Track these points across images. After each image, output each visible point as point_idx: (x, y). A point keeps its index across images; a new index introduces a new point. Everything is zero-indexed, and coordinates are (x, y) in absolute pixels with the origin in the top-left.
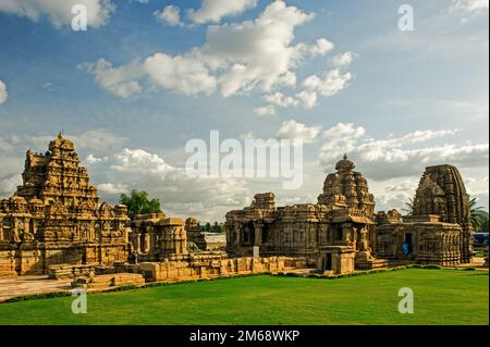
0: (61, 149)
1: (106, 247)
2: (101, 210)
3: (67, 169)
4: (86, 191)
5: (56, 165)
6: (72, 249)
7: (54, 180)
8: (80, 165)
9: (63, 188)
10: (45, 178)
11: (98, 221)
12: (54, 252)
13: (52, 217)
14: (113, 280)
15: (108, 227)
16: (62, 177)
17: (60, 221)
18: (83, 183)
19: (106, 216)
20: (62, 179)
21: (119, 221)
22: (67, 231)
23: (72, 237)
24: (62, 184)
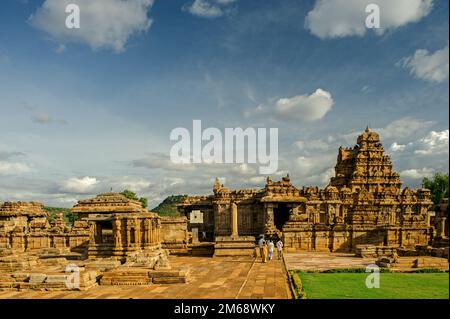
0: (368, 142)
1: (406, 230)
2: (403, 195)
3: (373, 159)
4: (390, 178)
5: (363, 156)
6: (375, 231)
7: (361, 170)
8: (384, 154)
9: (368, 177)
10: (354, 168)
11: (400, 206)
12: (359, 234)
13: (360, 203)
14: (416, 262)
15: (409, 211)
16: (368, 166)
17: (367, 206)
18: (386, 170)
19: (408, 200)
20: (368, 169)
21: (421, 205)
22: (372, 215)
23: (376, 221)
24: (368, 173)
